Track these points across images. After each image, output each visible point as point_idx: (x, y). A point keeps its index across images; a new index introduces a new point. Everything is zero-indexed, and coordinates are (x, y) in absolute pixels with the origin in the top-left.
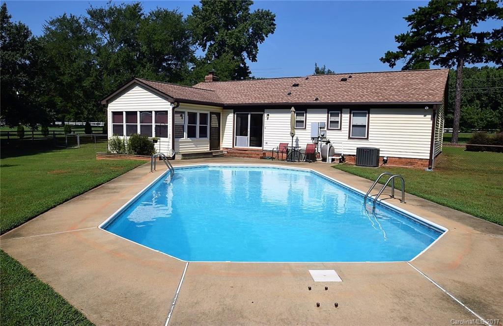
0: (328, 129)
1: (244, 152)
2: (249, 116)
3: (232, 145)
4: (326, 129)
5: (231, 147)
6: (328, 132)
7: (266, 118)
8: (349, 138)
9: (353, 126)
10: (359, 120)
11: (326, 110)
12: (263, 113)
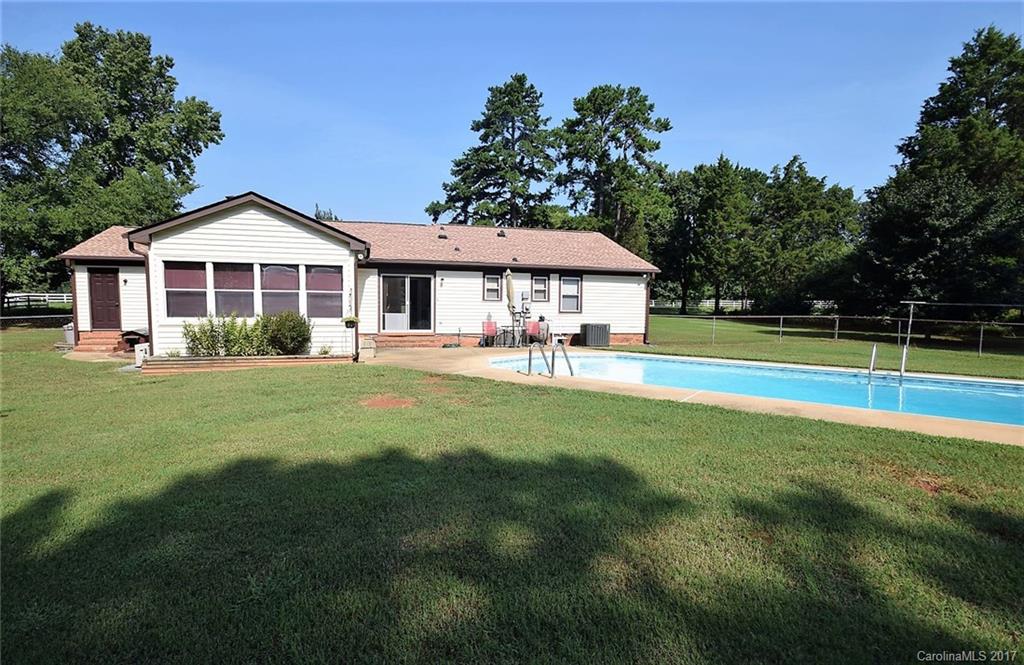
0: (532, 301)
1: (400, 339)
2: (408, 282)
3: (376, 328)
4: (529, 301)
5: (376, 332)
6: (533, 304)
7: (438, 284)
8: (560, 312)
9: (564, 296)
10: (570, 289)
11: (530, 275)
12: (432, 277)
